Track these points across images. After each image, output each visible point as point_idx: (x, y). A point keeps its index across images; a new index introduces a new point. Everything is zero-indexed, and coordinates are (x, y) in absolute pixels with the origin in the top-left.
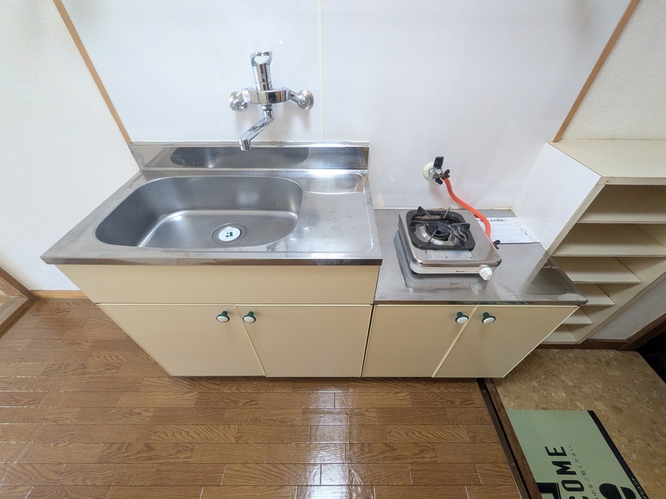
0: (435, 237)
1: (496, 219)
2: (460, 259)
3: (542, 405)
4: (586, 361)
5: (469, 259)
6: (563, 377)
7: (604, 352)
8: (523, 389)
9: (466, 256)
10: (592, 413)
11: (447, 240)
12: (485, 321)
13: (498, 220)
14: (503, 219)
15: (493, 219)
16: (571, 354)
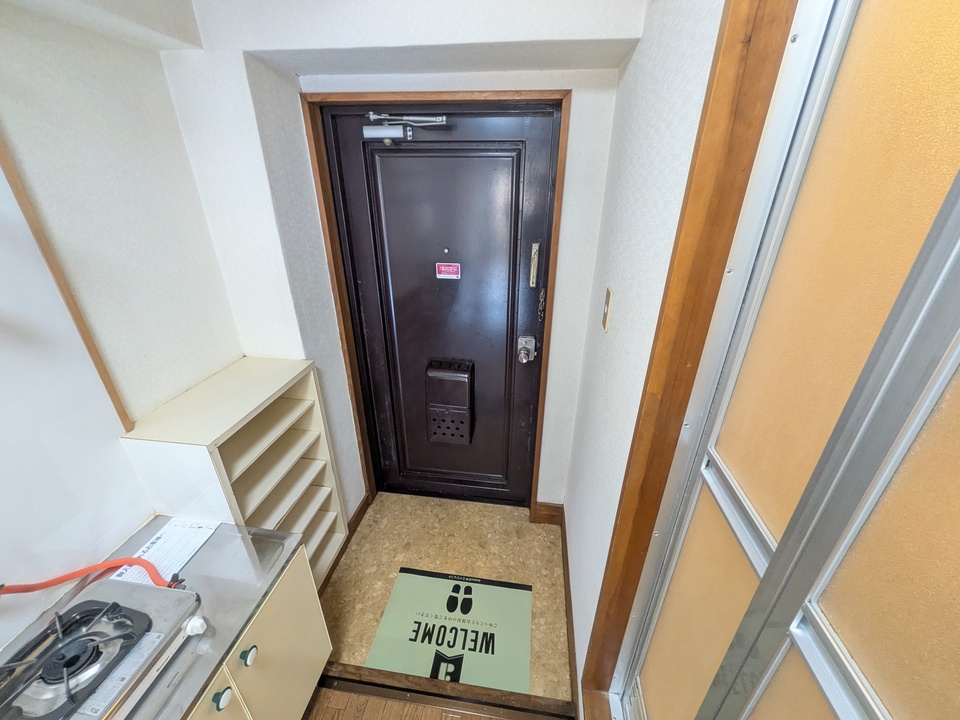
0: (72, 675)
1: (147, 545)
2: (146, 657)
3: (378, 616)
4: (364, 537)
5: (158, 641)
6: (367, 571)
7: (367, 516)
8: (357, 624)
9: (149, 643)
10: (403, 570)
11: (99, 654)
12: (248, 663)
13: (153, 543)
14: (158, 535)
15: (144, 548)
16: (353, 546)
